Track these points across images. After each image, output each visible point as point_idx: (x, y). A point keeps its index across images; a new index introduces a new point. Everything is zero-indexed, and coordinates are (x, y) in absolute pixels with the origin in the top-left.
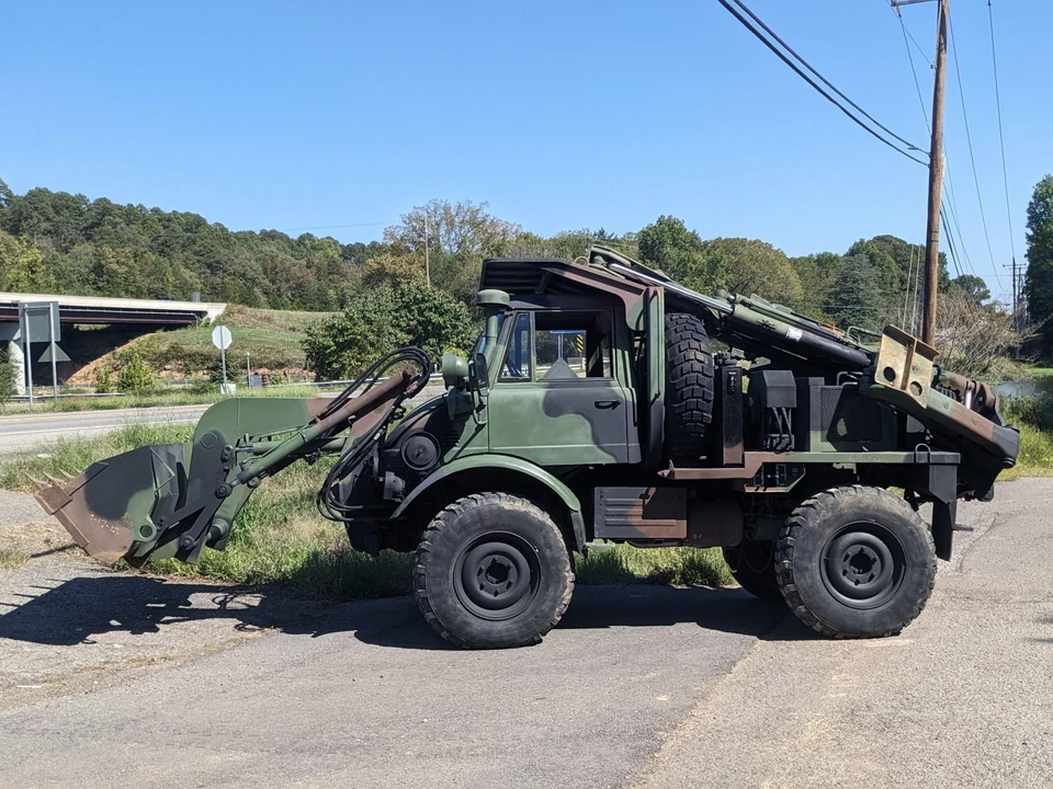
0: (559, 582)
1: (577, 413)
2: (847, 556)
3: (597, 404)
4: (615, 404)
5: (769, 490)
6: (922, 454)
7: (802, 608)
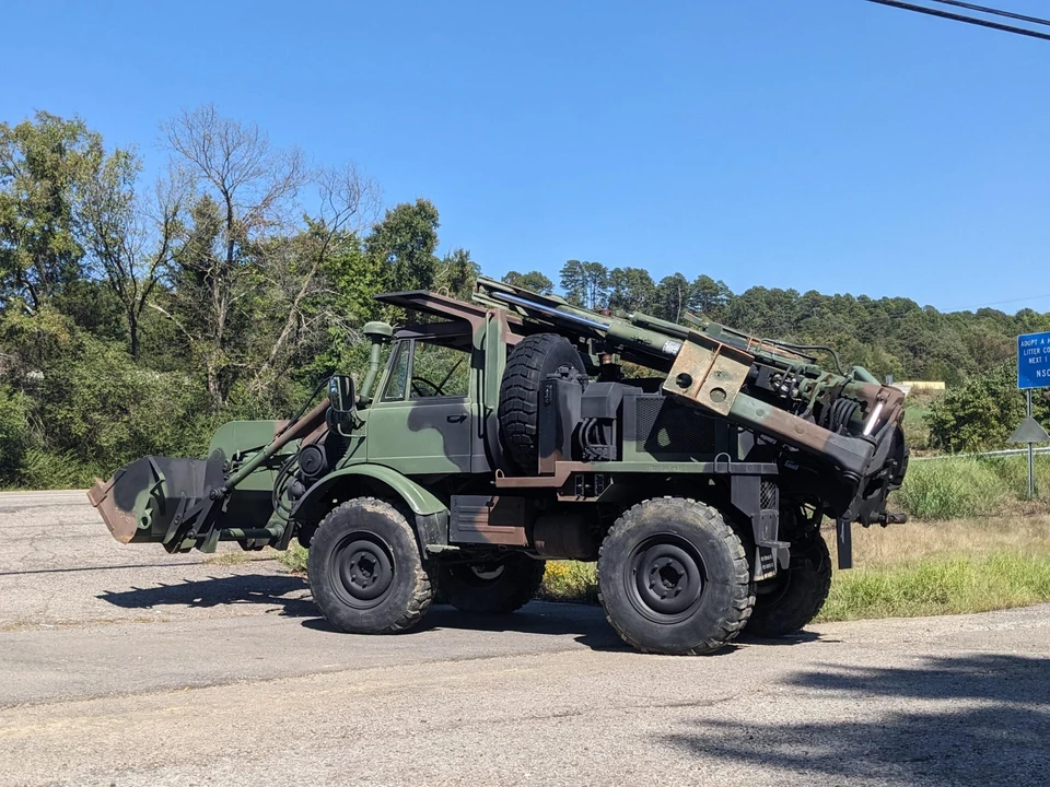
0: (409, 579)
1: (434, 427)
2: (656, 567)
3: (449, 418)
5: (588, 499)
6: (722, 464)
7: (609, 619)
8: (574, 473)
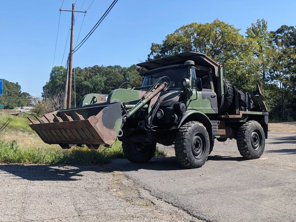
2: (253, 138)
3: (211, 96)
4: (215, 96)
5: (241, 121)
6: (264, 113)
7: (248, 152)
8: (243, 114)
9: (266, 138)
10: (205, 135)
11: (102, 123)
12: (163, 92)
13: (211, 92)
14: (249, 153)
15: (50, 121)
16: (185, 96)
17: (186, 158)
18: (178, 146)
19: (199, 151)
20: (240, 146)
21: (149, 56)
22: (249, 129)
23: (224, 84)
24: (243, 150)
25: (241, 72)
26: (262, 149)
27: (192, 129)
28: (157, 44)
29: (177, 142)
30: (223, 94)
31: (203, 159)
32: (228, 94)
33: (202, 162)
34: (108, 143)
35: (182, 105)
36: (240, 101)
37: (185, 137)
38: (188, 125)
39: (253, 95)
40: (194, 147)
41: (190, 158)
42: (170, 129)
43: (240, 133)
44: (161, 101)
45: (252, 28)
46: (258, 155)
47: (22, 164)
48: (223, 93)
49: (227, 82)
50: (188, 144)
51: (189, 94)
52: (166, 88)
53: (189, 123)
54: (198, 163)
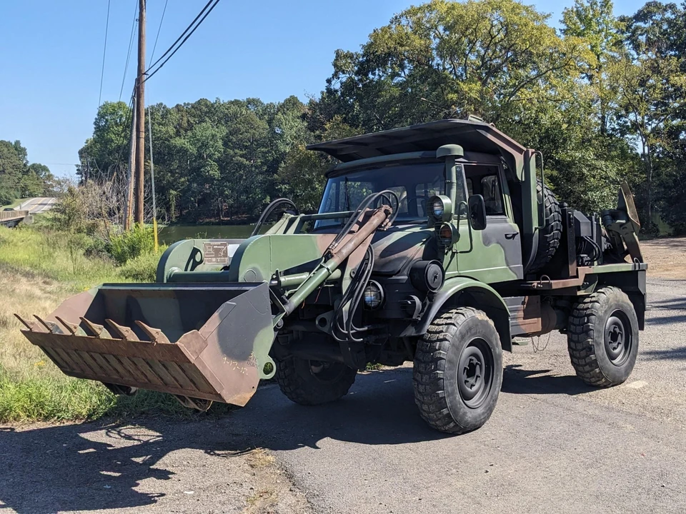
1: (498, 243)
2: (610, 332)
3: (506, 235)
4: (514, 235)
6: (637, 264)
7: (597, 370)
8: (586, 275)
9: (642, 328)
10: (491, 343)
11: (218, 346)
12: (379, 233)
13: (506, 222)
14: (600, 372)
15: (74, 330)
16: (440, 244)
17: (445, 411)
18: (422, 379)
19: (477, 385)
20: (578, 355)
21: (329, 81)
22: (600, 313)
23: (540, 199)
24: (585, 365)
25: (551, 117)
26: (631, 359)
27: (458, 332)
28: (348, 52)
29: (421, 369)
30: (537, 226)
31: (485, 407)
32: (550, 226)
33: (483, 413)
34: (235, 400)
35: (433, 269)
36: (579, 239)
37: (441, 356)
38: (449, 321)
39: (609, 222)
40: (464, 377)
41: (455, 410)
42: (402, 335)
43: (576, 321)
44: (377, 258)
45: (575, 10)
46: (622, 377)
47: (9, 425)
48: (535, 224)
49: (547, 195)
50: (448, 373)
51: (450, 238)
52: (387, 220)
53: (451, 315)
54: (475, 418)
